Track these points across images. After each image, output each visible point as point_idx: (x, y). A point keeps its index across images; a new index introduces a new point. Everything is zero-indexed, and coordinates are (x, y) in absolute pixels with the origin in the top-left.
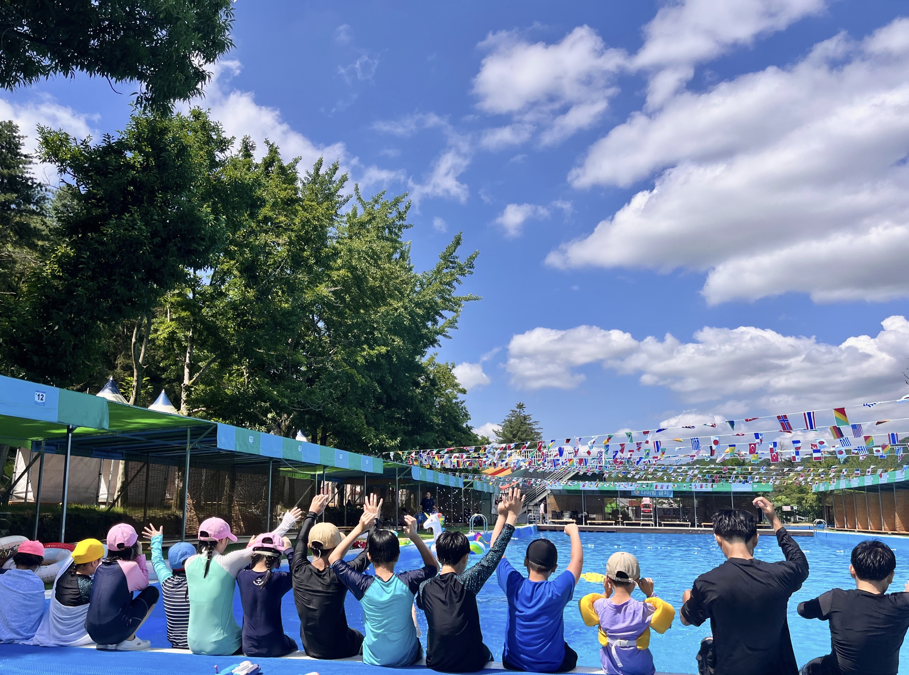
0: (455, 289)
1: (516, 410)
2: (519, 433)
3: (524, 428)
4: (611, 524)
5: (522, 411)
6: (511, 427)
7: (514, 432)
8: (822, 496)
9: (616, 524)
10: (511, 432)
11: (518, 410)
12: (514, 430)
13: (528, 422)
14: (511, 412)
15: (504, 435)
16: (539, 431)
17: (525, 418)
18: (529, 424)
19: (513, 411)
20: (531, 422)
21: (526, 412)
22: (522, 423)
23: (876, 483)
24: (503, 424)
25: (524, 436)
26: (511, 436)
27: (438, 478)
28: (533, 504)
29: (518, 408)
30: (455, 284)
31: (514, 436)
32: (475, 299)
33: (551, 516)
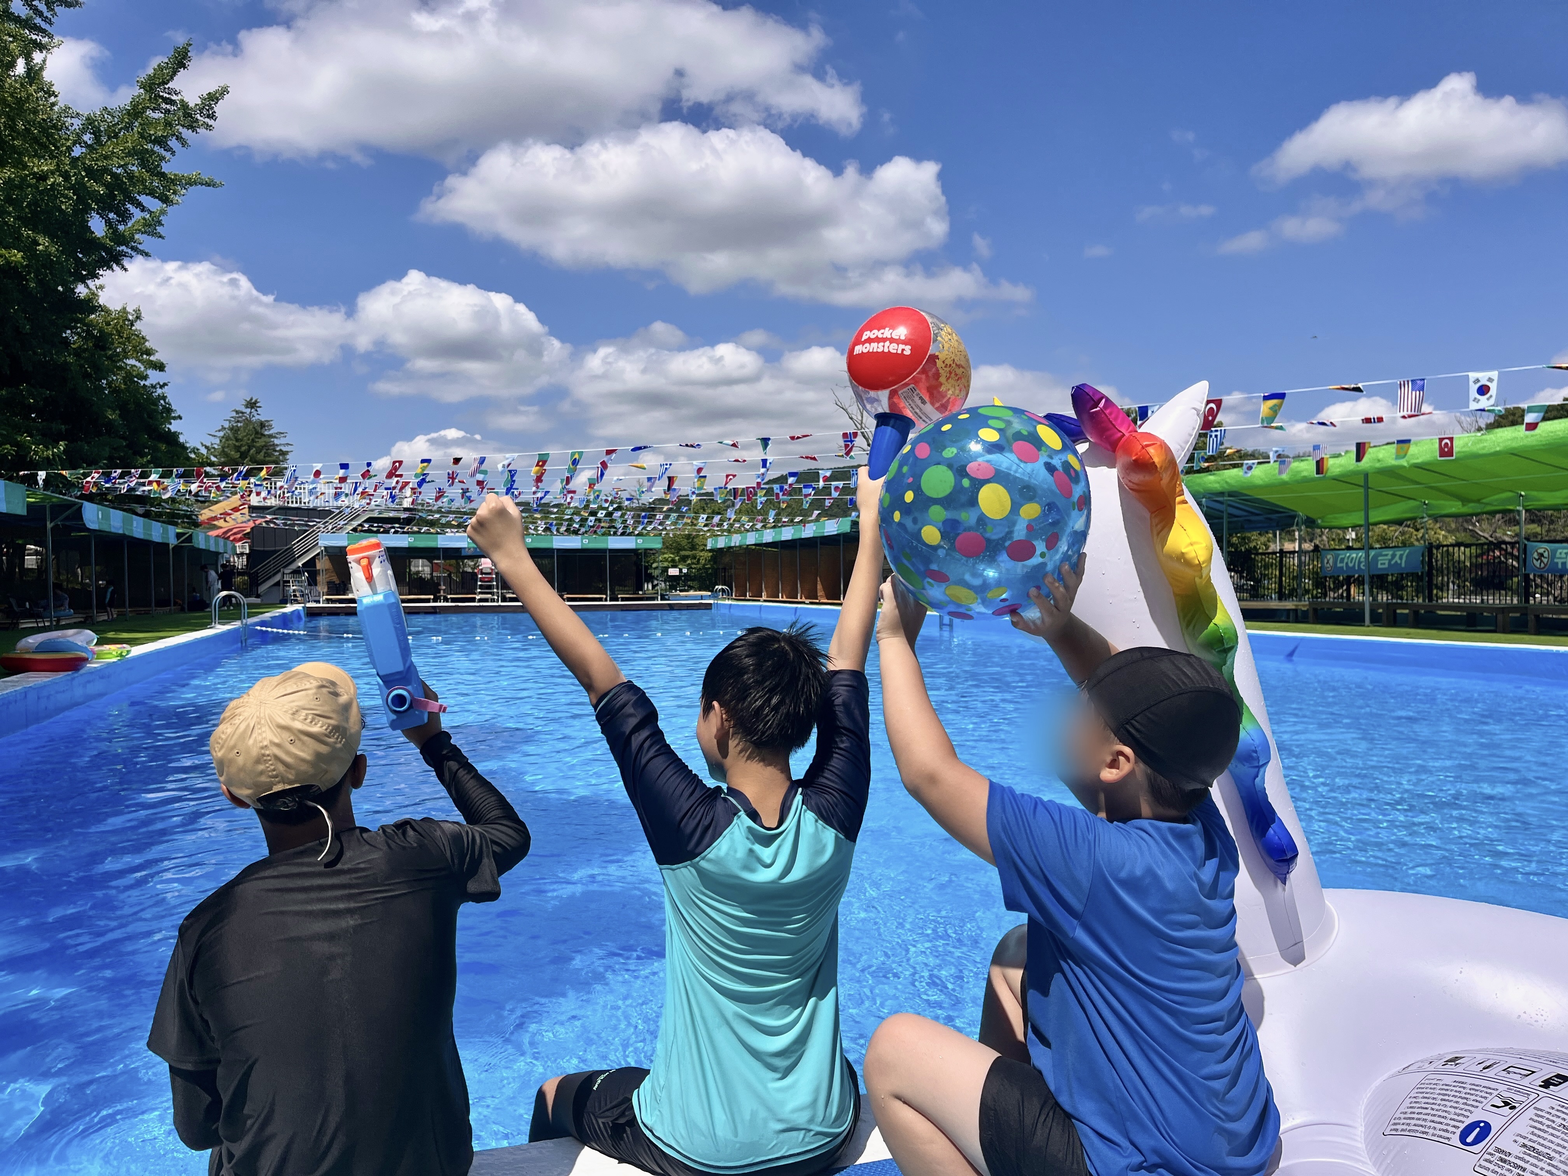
0: (173, 153)
1: (244, 410)
2: (253, 451)
3: (260, 442)
4: (428, 601)
5: (255, 413)
6: (237, 440)
7: (243, 449)
8: (718, 553)
9: (435, 601)
10: (237, 449)
11: (248, 410)
12: (241, 446)
13: (266, 433)
14: (234, 414)
15: (223, 453)
16: (284, 449)
17: (262, 425)
18: (270, 436)
19: (237, 412)
20: (271, 432)
21: (261, 415)
22: (257, 433)
23: (797, 537)
24: (221, 434)
25: (261, 456)
26: (238, 455)
27: (132, 525)
28: (289, 571)
29: (247, 407)
30: (173, 143)
31: (244, 455)
32: (208, 185)
33: (325, 590)
